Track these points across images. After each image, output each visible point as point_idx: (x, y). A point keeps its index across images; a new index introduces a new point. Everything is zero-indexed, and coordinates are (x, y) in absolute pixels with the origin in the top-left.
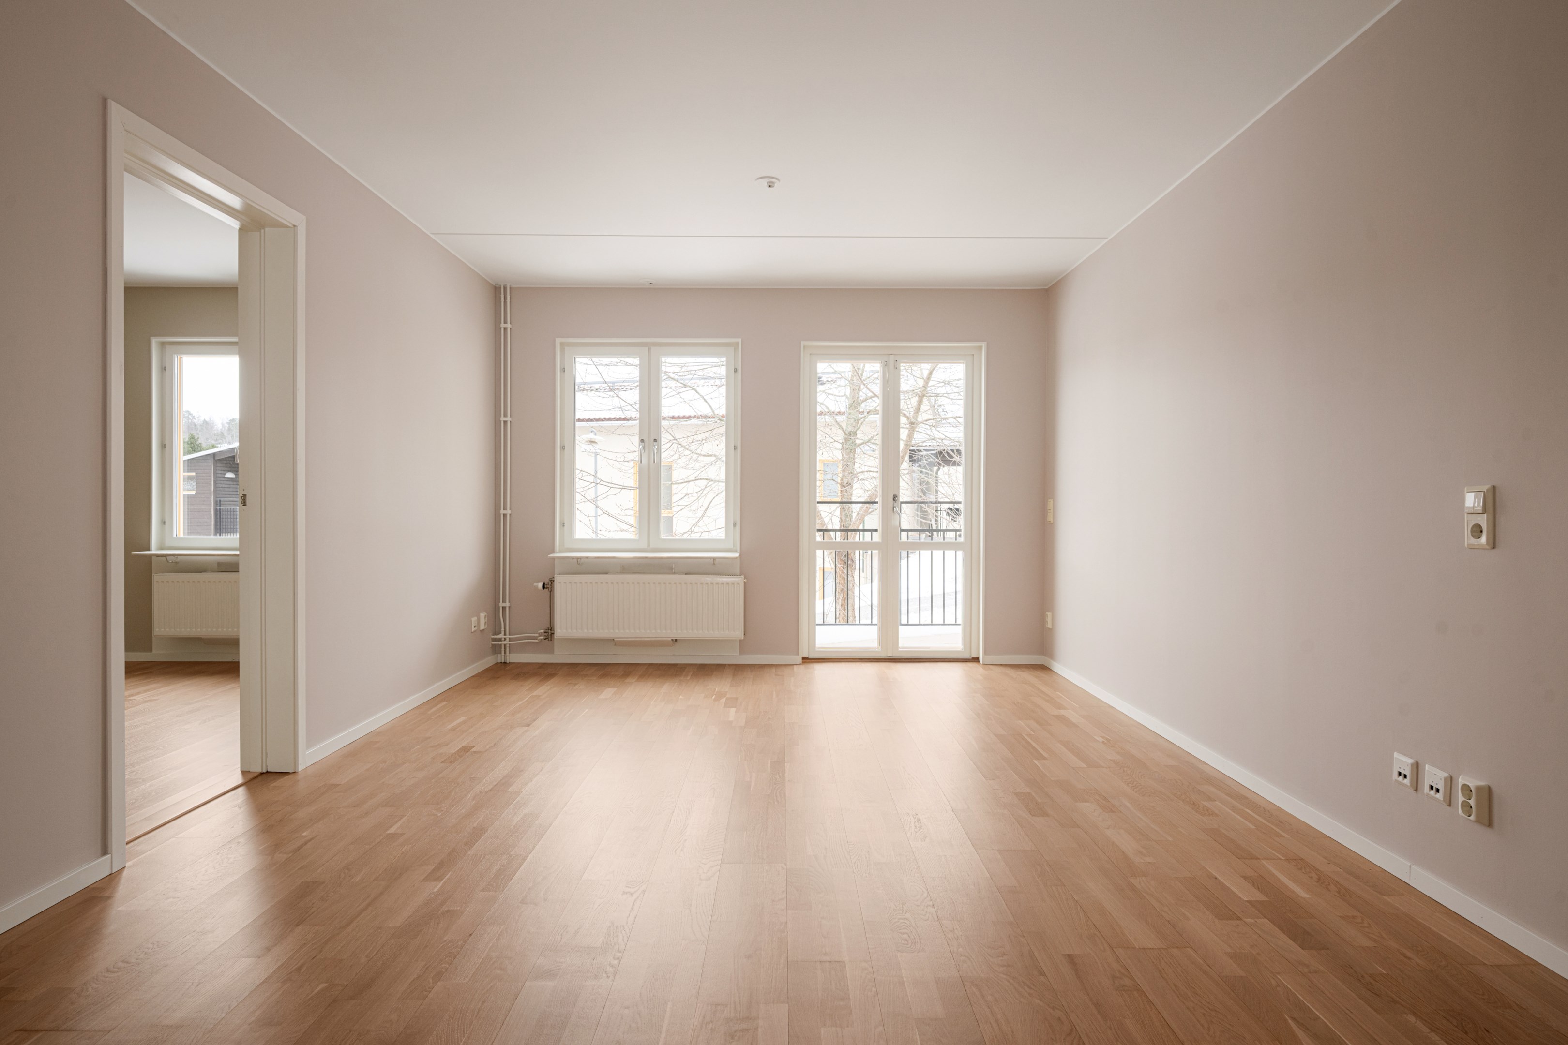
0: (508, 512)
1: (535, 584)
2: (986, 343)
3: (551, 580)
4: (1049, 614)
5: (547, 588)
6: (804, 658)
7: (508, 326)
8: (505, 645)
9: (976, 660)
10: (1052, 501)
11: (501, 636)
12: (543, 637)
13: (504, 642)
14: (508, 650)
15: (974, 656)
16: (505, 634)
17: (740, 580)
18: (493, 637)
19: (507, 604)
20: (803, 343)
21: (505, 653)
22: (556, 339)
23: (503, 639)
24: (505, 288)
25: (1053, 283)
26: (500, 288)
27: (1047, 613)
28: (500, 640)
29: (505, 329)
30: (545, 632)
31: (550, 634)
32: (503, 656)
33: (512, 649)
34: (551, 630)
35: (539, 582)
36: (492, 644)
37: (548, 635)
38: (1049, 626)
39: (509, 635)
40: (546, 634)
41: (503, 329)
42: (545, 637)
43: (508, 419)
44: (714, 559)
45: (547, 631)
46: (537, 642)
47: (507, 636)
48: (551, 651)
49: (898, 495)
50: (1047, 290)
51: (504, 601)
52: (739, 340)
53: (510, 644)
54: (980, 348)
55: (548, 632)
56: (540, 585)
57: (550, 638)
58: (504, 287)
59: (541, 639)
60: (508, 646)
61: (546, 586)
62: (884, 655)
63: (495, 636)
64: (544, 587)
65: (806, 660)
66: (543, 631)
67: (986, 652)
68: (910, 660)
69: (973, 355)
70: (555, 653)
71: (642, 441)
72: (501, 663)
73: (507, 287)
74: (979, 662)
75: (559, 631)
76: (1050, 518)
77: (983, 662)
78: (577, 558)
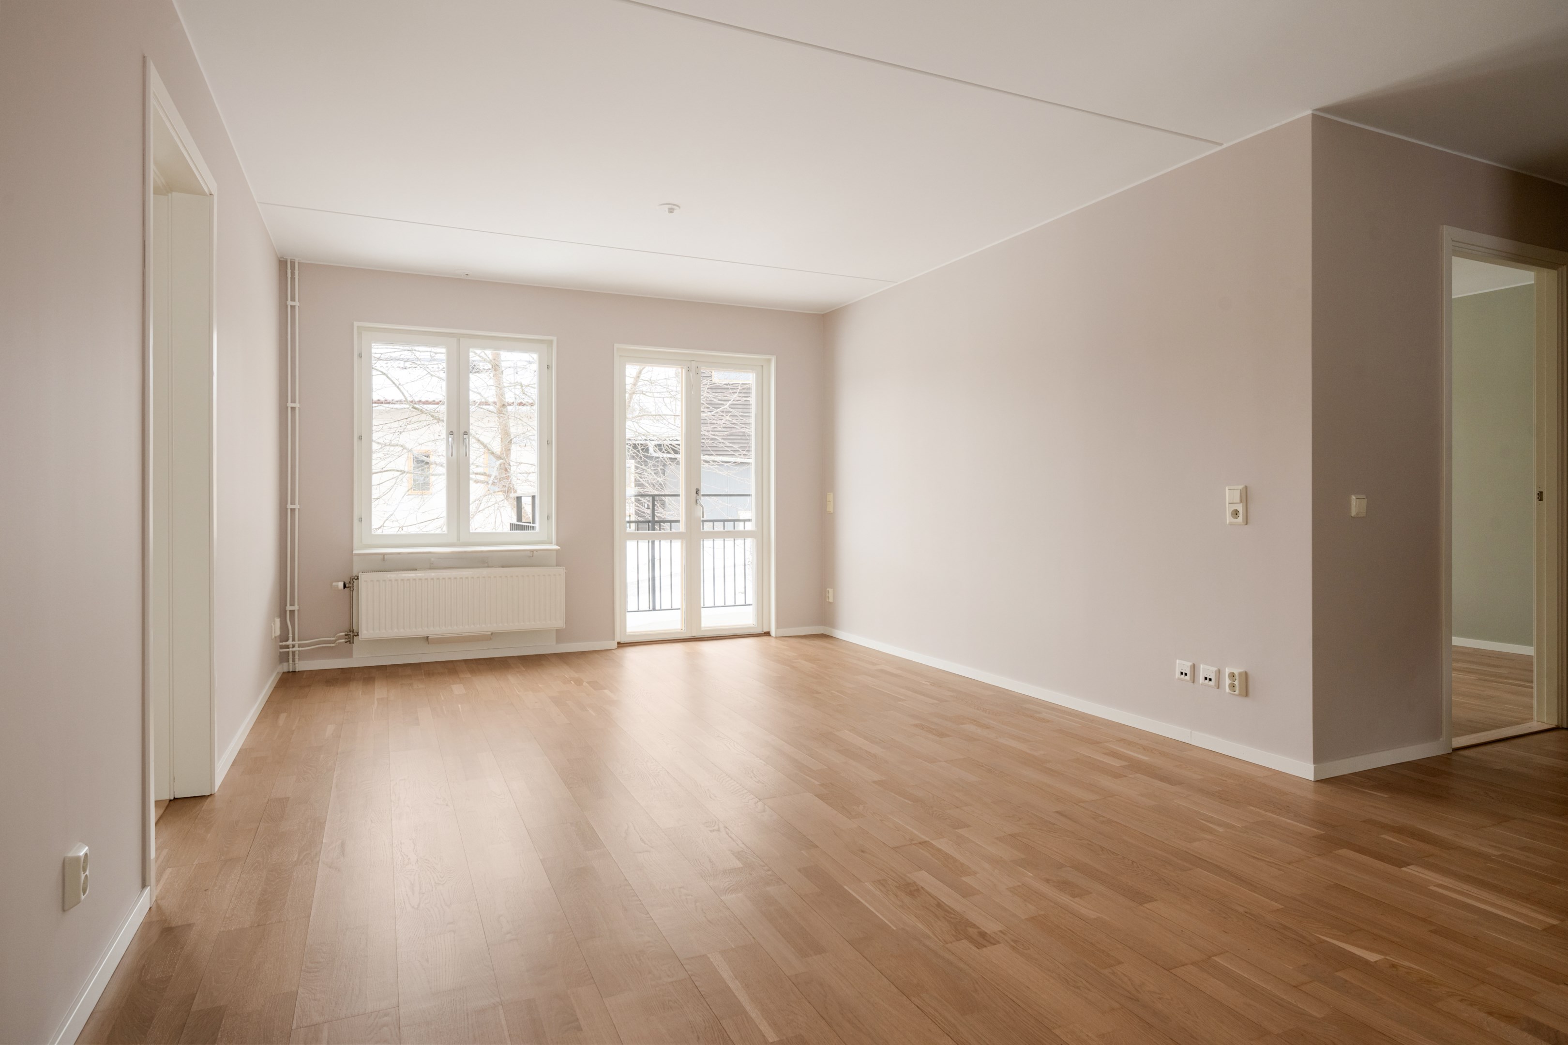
0: (297, 506)
1: (334, 584)
2: (775, 356)
3: (353, 579)
4: (831, 591)
5: (348, 588)
6: (619, 643)
7: (297, 304)
8: (294, 653)
9: (768, 634)
10: (832, 494)
11: (290, 642)
12: (343, 640)
13: (291, 649)
14: (297, 657)
15: (766, 630)
16: (294, 640)
17: (562, 570)
18: (281, 644)
19: (296, 608)
20: (616, 346)
21: (294, 661)
22: (354, 322)
23: (291, 646)
24: (293, 263)
25: (833, 309)
26: (286, 262)
27: (828, 589)
28: (287, 647)
29: (293, 307)
30: (346, 635)
31: (352, 637)
32: (291, 665)
33: (303, 656)
34: (353, 632)
35: (338, 582)
36: (280, 652)
37: (350, 638)
38: (831, 600)
39: (298, 641)
40: (347, 637)
41: (289, 308)
42: (346, 640)
43: (297, 405)
44: (531, 551)
45: (349, 633)
46: (333, 647)
47: (296, 642)
48: (350, 655)
49: (699, 488)
50: (823, 315)
51: (292, 604)
52: (554, 339)
53: (299, 651)
54: (769, 361)
55: (350, 635)
56: (341, 585)
57: (351, 641)
58: (291, 262)
59: (339, 643)
60: (297, 653)
61: (347, 586)
62: (688, 635)
63: (284, 643)
64: (345, 586)
65: (621, 645)
66: (344, 634)
67: (778, 626)
68: (712, 638)
69: (762, 366)
70: (354, 656)
71: (451, 433)
72: (289, 672)
73: (294, 262)
74: (770, 635)
75: (365, 632)
76: (830, 508)
77: (775, 635)
78: (384, 555)
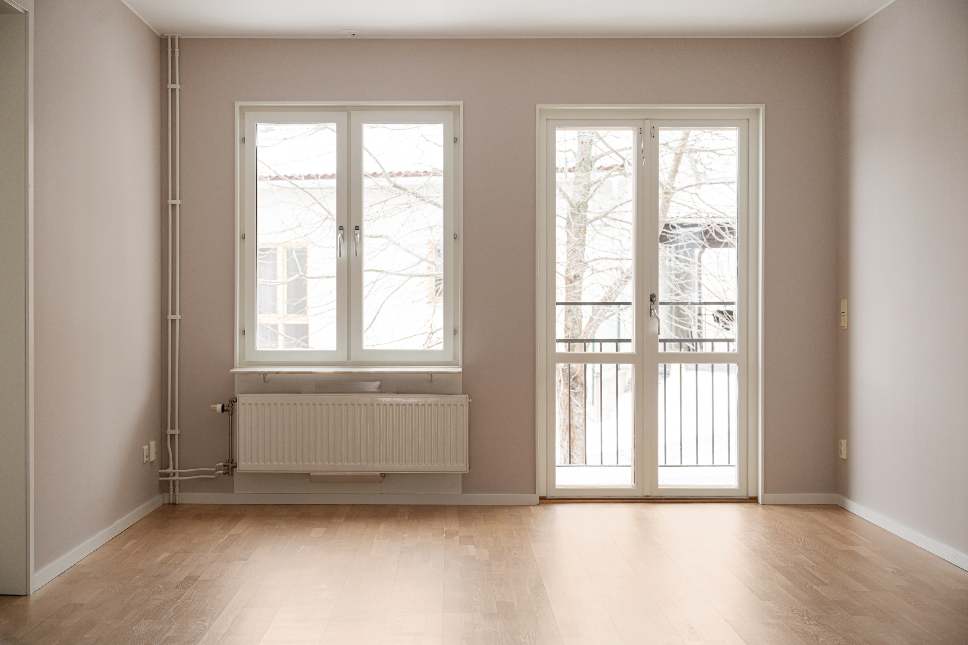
0: (178, 317)
1: (213, 406)
2: (764, 105)
3: (232, 401)
4: (843, 442)
5: (227, 411)
6: (541, 498)
7: (177, 86)
8: (174, 482)
9: (754, 500)
10: (846, 301)
11: (170, 470)
12: (222, 472)
13: (173, 478)
14: (177, 487)
15: (752, 494)
16: (174, 468)
17: (464, 400)
18: (160, 471)
19: (176, 431)
20: (539, 106)
21: (174, 492)
22: (235, 102)
23: (172, 475)
24: (173, 40)
25: (847, 31)
26: (167, 39)
27: (840, 441)
28: (168, 475)
29: (173, 90)
30: (224, 466)
31: (230, 468)
32: (171, 496)
33: (186, 486)
34: (232, 463)
35: (217, 404)
36: (160, 480)
37: (228, 469)
38: (843, 456)
39: (179, 469)
40: (225, 468)
41: (170, 91)
42: (225, 472)
43: (178, 202)
44: (431, 374)
45: (227, 464)
46: (213, 479)
47: (177, 470)
48: (231, 490)
49: (656, 296)
50: (838, 39)
51: (173, 428)
52: (461, 103)
53: (180, 481)
54: (758, 110)
55: (228, 466)
56: (219, 407)
57: (230, 473)
58: (171, 38)
59: (219, 474)
60: (177, 483)
61: (225, 409)
62: (639, 494)
63: (163, 471)
64: (223, 410)
65: (545, 501)
66: (222, 464)
67: (766, 490)
68: (672, 501)
69: (749, 119)
70: (235, 492)
71: (341, 228)
72: (170, 504)
73: (175, 39)
74: (757, 502)
75: (243, 463)
76: (844, 323)
77: (762, 502)
78: (265, 374)
